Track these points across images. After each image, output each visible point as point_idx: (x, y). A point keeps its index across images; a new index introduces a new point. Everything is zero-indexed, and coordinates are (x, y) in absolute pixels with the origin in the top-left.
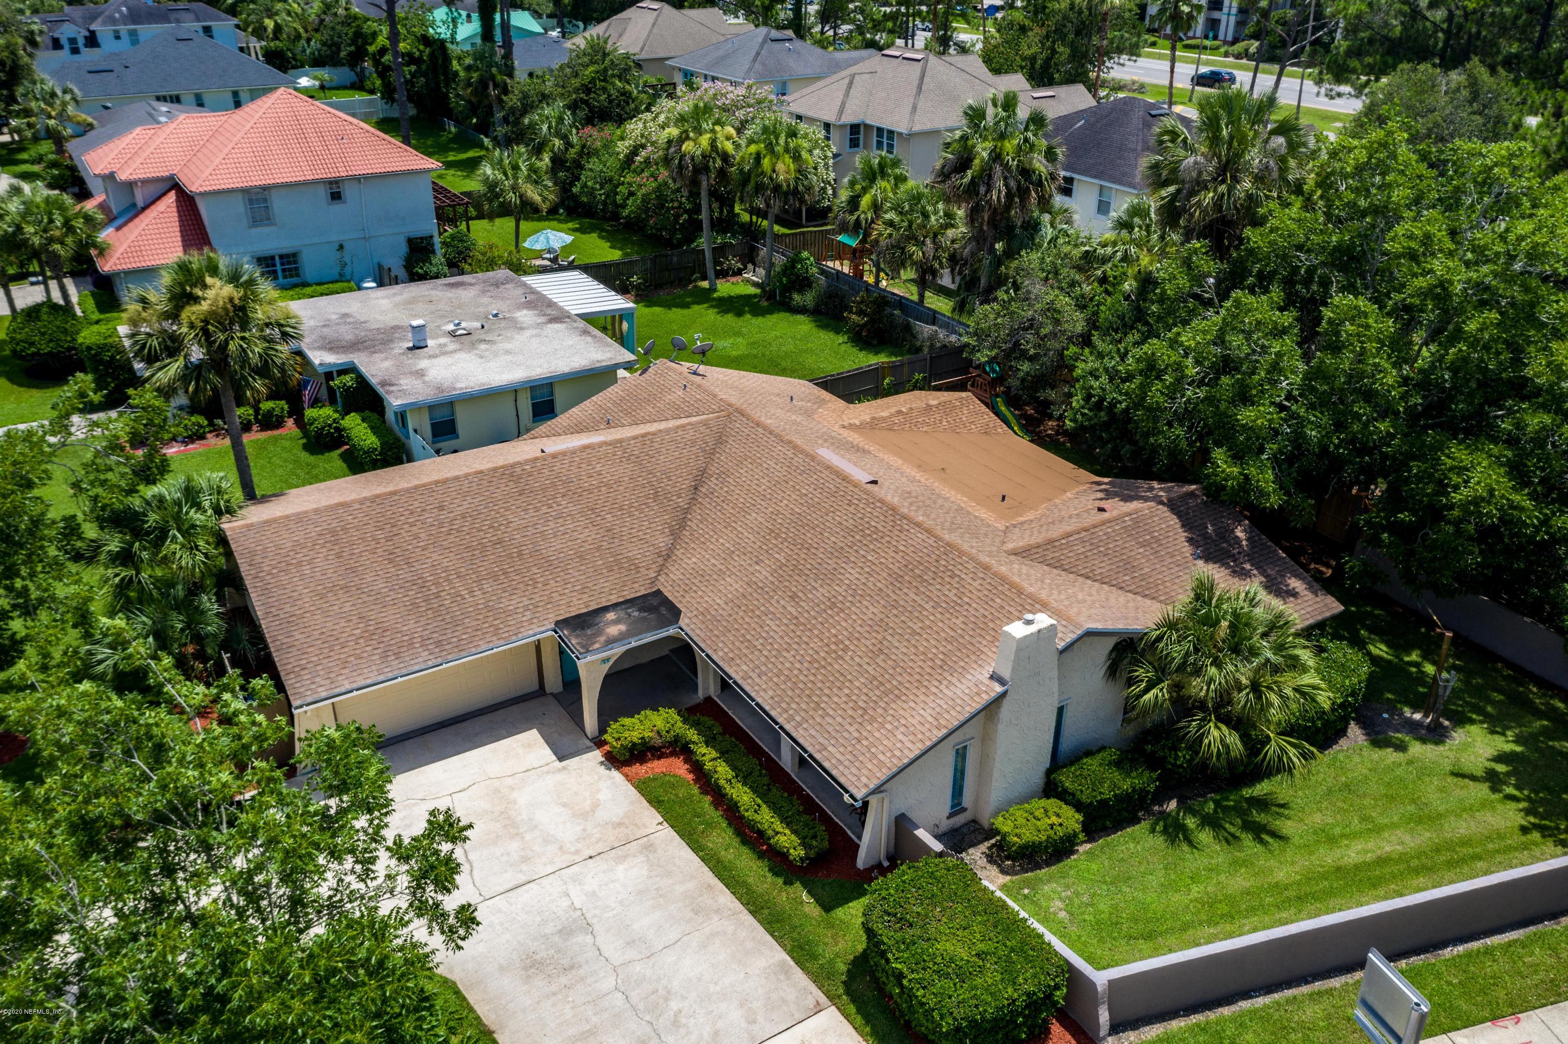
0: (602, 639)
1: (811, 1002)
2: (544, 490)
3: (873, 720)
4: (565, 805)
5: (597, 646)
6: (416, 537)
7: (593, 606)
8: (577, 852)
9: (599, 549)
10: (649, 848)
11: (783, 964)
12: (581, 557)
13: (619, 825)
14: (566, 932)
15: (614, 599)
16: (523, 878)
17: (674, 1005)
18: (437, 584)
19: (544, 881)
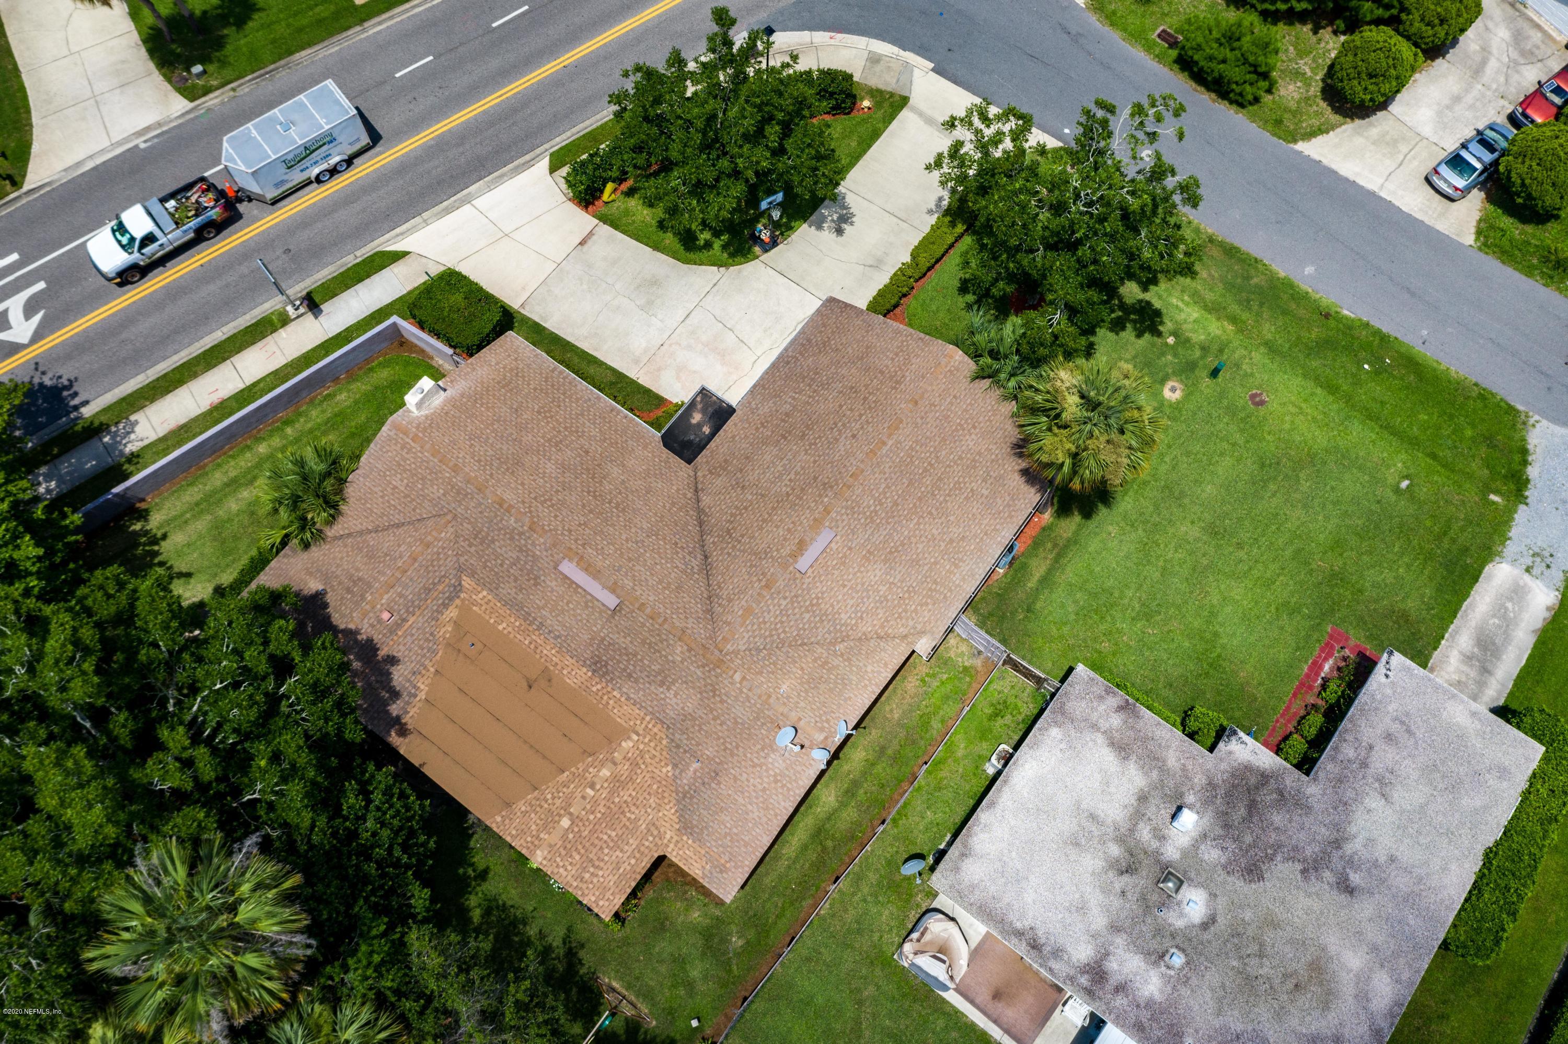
0: (699, 406)
1: (527, 307)
2: (803, 490)
3: (511, 370)
4: (695, 372)
5: (699, 399)
6: (851, 410)
7: (721, 432)
8: (671, 345)
9: (741, 471)
10: (637, 361)
11: (546, 322)
12: (747, 458)
13: (659, 370)
14: (650, 303)
15: (712, 444)
16: (687, 321)
17: (585, 287)
18: (815, 391)
19: (675, 325)
